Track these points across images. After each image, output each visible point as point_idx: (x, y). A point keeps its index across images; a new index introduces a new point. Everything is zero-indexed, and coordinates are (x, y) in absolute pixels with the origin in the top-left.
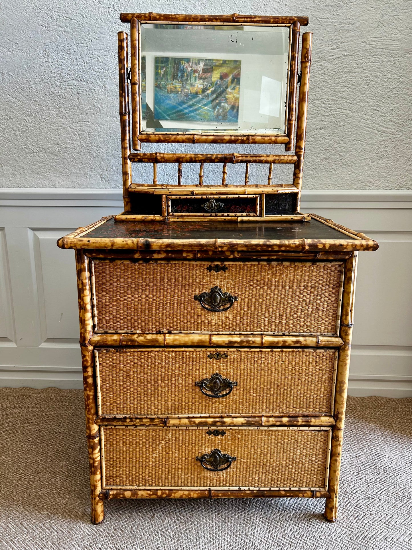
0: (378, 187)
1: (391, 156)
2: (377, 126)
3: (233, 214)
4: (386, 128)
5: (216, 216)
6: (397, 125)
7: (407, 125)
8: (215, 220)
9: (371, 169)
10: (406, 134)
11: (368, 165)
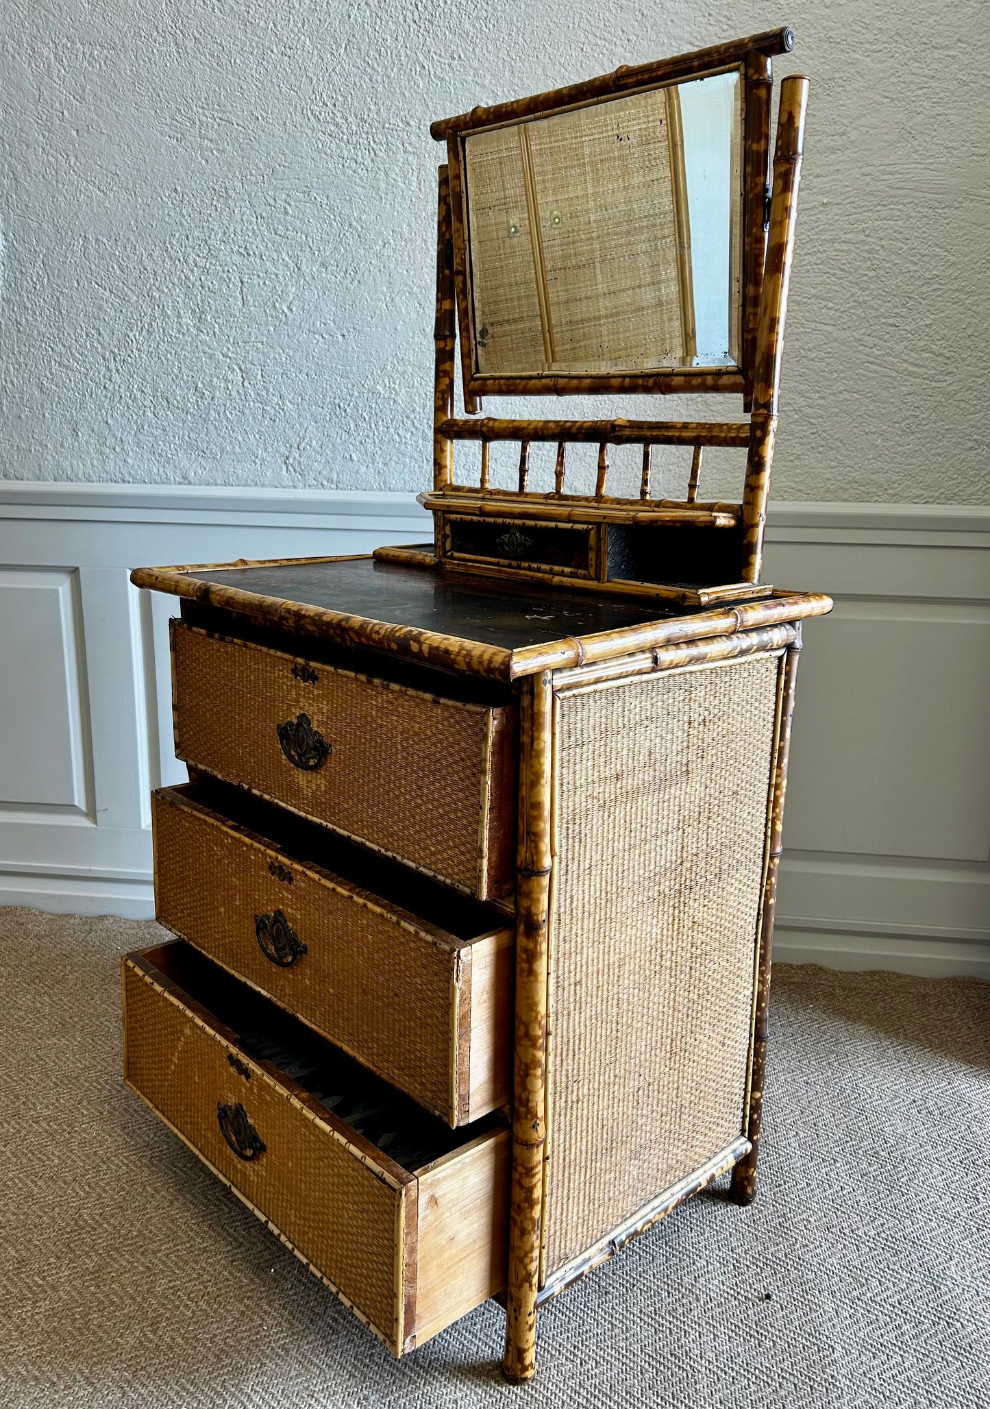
0: (896, 498)
1: (926, 428)
2: (895, 360)
3: (547, 567)
4: (916, 365)
5: (520, 567)
6: (940, 359)
7: (964, 360)
8: (517, 578)
9: (880, 456)
10: (961, 381)
11: (874, 446)
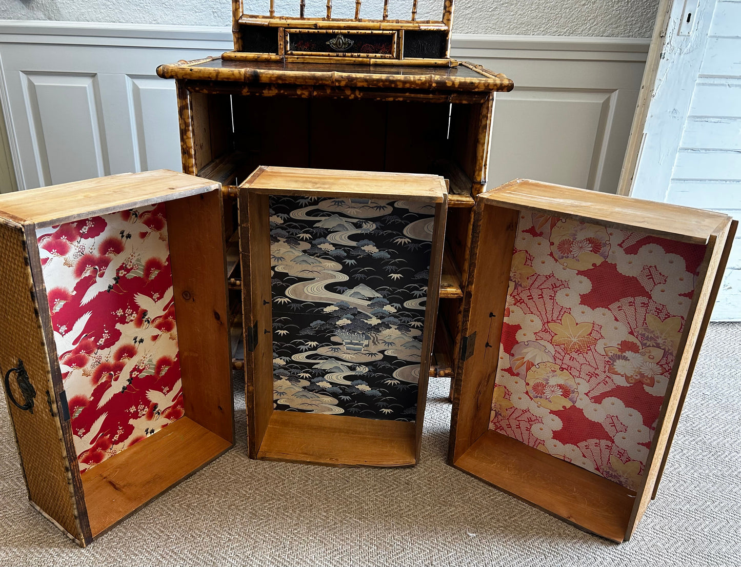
3: (365, 55)
5: (345, 56)
8: (343, 62)
